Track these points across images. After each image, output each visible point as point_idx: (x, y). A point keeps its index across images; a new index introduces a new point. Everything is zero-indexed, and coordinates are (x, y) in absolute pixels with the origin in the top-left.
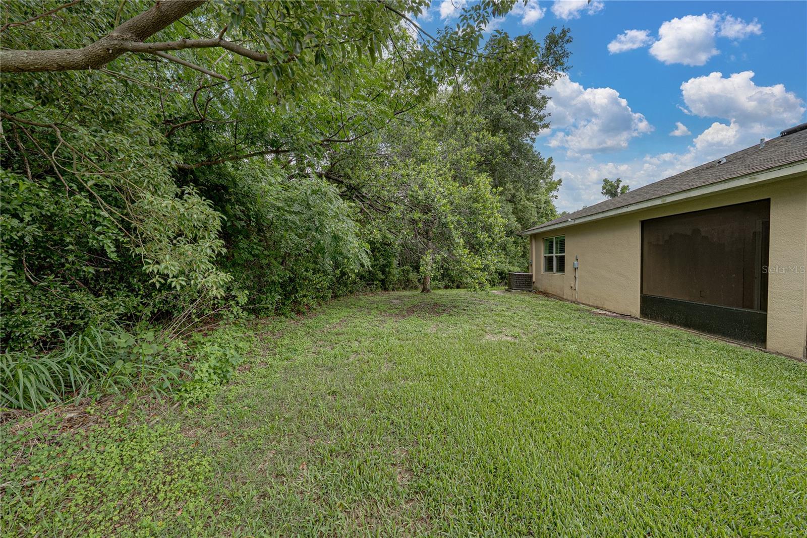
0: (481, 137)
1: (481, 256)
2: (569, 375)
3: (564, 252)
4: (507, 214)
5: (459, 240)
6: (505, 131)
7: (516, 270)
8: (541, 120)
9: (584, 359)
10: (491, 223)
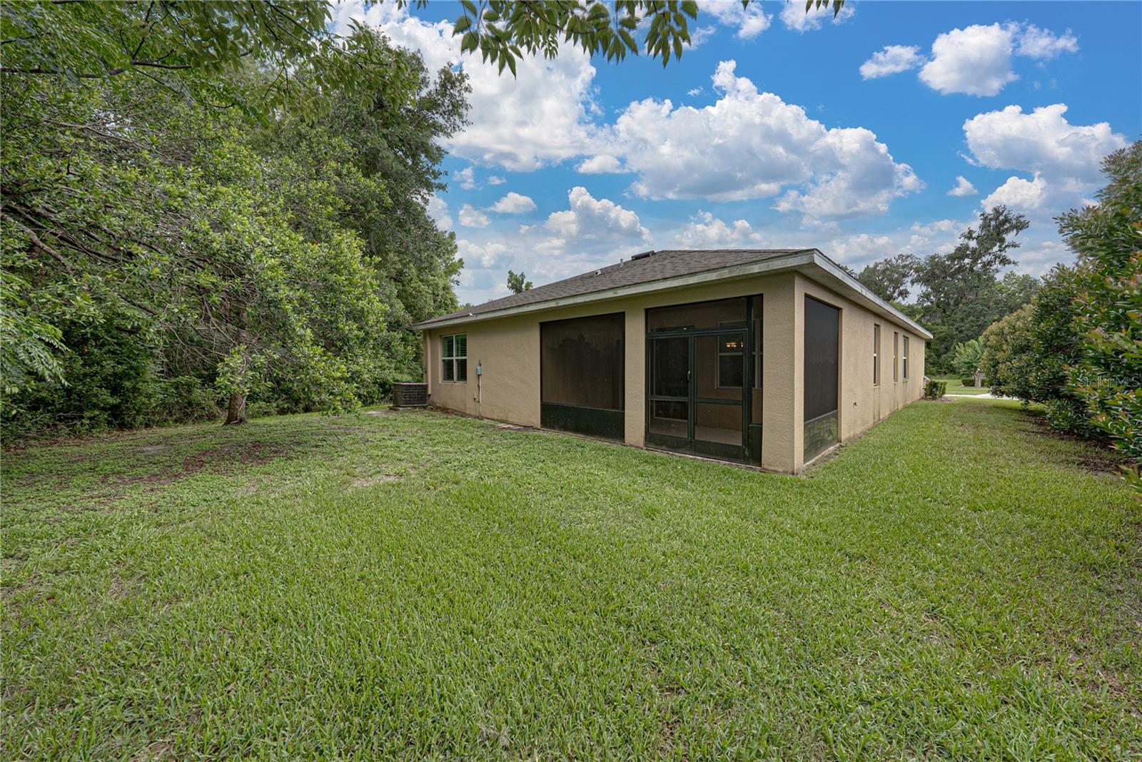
0: (345, 172)
1: (346, 358)
2: (467, 510)
3: (465, 355)
4: (388, 297)
5: (302, 332)
6: (385, 176)
7: (405, 378)
8: (435, 177)
9: (485, 485)
10: (363, 308)
